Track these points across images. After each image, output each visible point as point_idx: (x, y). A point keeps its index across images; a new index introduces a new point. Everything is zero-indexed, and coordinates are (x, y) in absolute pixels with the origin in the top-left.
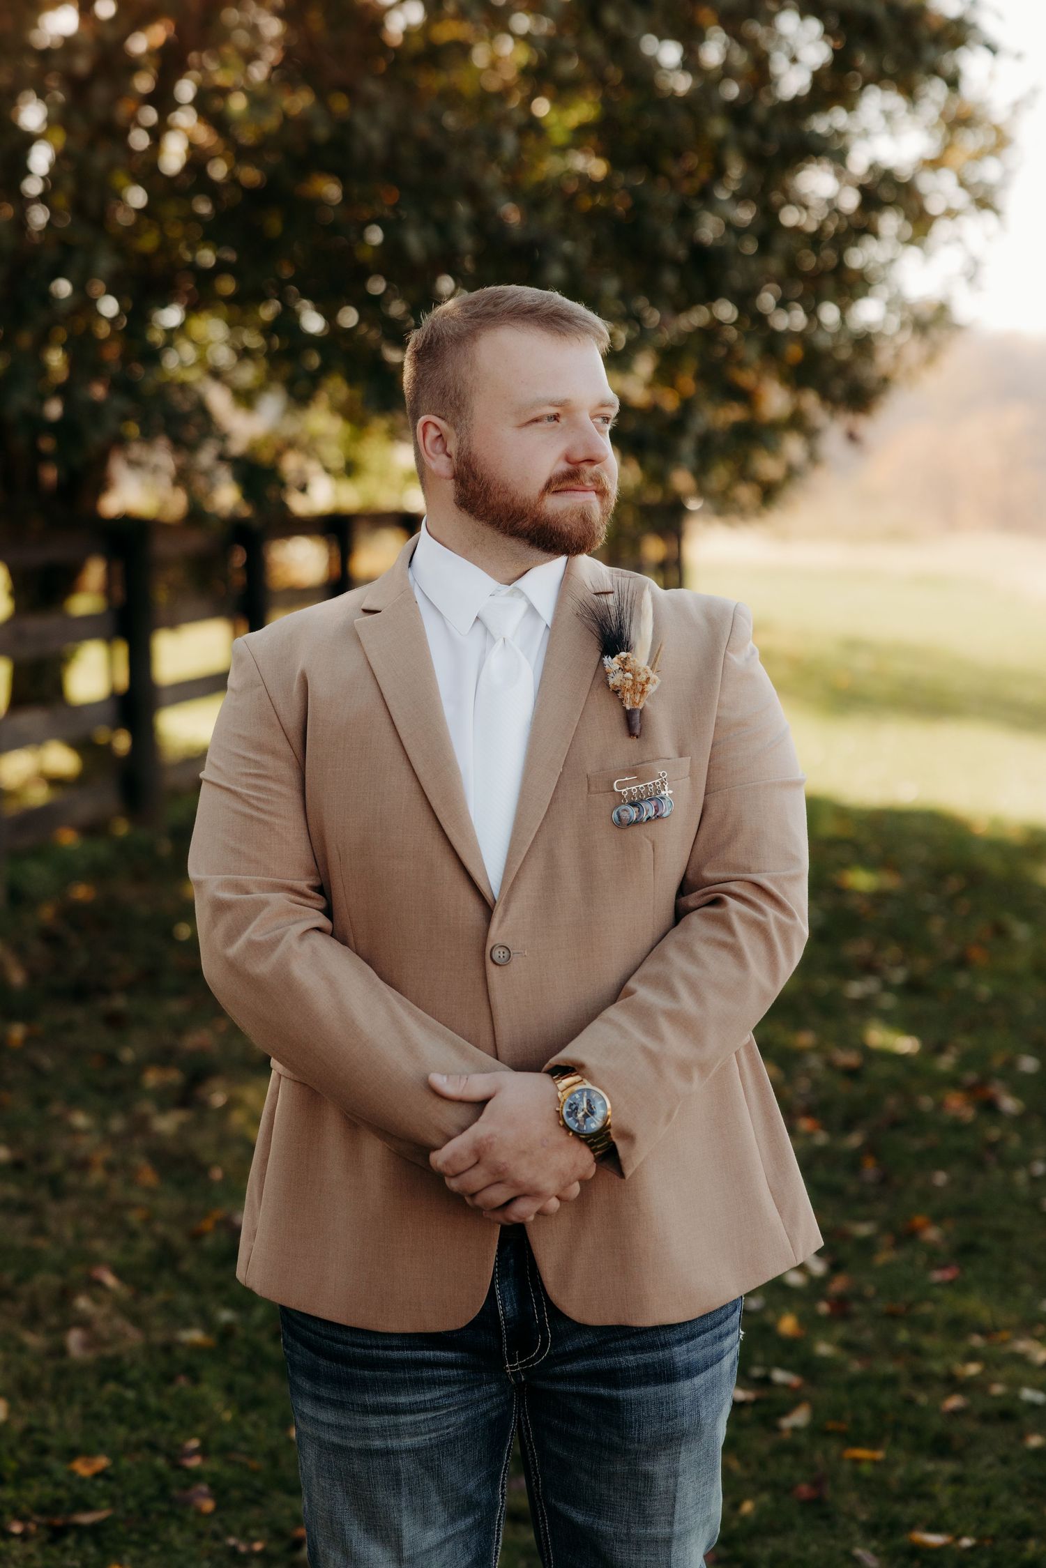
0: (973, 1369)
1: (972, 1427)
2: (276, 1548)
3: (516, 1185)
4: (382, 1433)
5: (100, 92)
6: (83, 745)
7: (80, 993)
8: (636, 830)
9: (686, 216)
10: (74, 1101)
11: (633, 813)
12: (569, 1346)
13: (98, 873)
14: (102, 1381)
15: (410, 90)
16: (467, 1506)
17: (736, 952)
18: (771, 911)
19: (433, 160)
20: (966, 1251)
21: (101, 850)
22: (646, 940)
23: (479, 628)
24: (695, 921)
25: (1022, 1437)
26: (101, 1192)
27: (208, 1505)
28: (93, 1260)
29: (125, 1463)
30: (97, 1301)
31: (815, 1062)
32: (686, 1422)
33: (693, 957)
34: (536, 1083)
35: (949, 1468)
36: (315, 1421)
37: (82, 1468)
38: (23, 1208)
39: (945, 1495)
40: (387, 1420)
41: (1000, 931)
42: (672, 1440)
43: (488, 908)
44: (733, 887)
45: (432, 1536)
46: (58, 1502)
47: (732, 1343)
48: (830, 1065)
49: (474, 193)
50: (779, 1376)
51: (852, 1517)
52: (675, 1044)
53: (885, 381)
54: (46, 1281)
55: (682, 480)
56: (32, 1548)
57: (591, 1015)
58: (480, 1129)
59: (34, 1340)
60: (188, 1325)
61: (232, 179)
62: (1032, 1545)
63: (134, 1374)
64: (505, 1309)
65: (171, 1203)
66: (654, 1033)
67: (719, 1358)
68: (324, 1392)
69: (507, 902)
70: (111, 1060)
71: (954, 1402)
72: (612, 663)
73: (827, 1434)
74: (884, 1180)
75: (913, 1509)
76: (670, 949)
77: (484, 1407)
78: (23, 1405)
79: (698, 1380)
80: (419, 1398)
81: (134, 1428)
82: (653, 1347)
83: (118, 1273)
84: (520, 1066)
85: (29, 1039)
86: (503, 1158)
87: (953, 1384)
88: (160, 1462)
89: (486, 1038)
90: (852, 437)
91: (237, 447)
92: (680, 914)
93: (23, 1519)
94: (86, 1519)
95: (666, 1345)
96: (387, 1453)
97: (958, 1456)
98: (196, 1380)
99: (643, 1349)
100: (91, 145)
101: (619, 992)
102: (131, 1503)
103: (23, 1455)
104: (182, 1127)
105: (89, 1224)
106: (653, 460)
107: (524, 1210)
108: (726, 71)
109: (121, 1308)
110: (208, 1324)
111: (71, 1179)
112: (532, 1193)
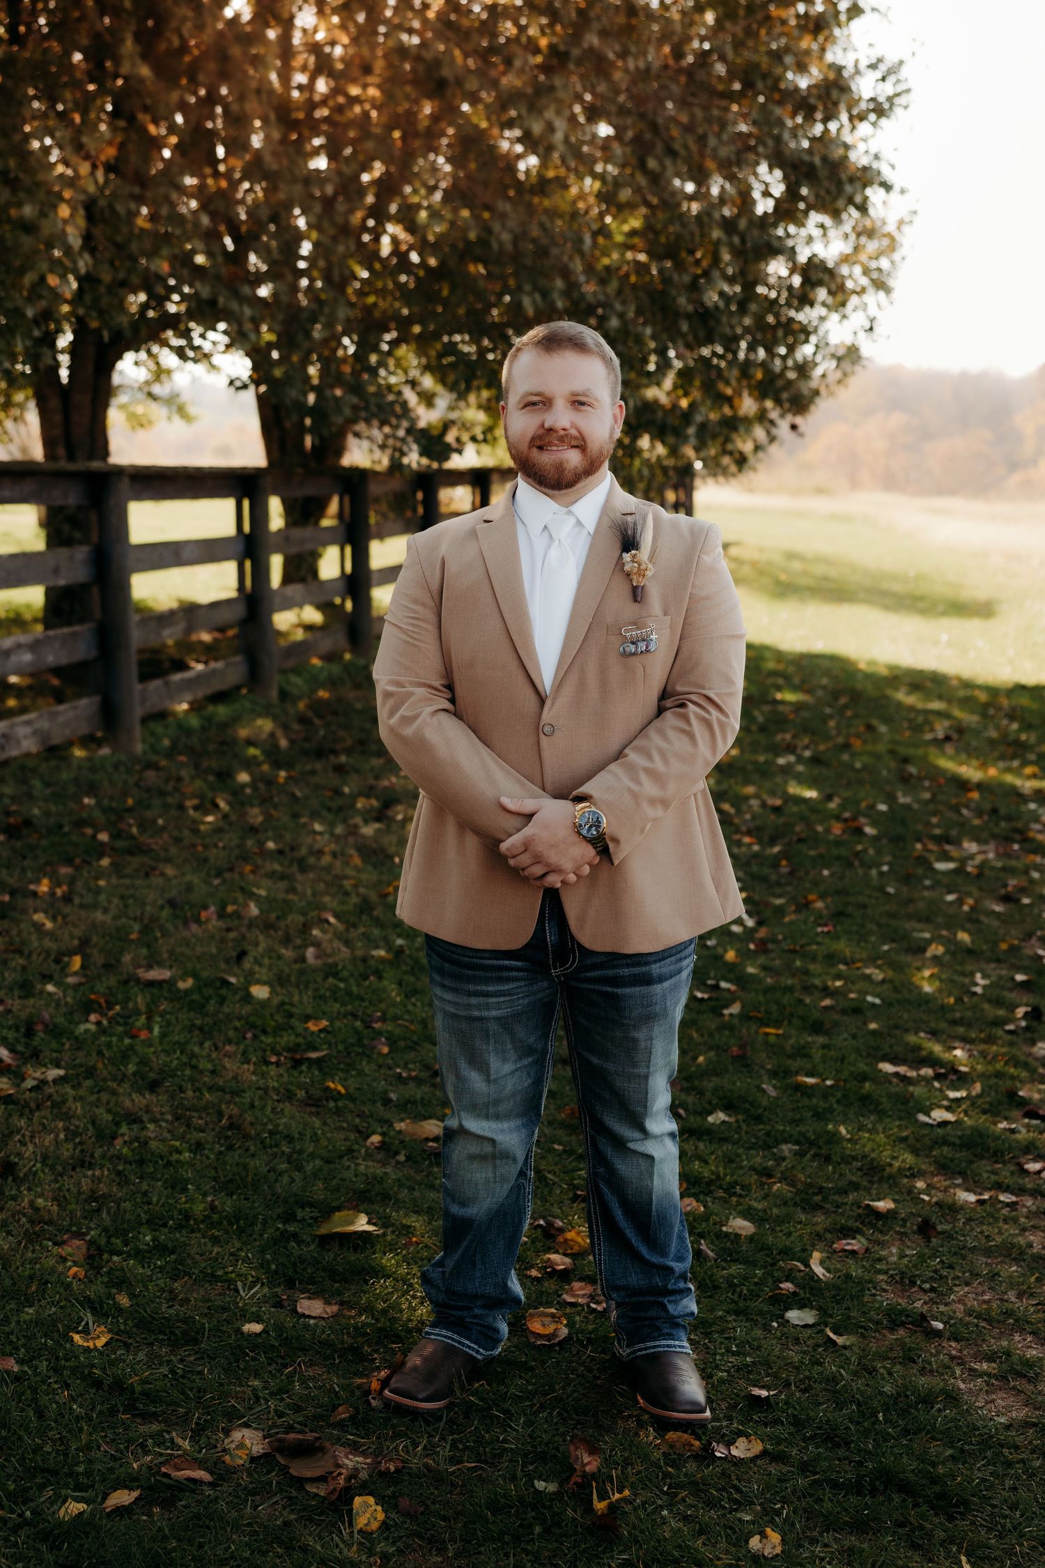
0: (838, 983)
1: (836, 1017)
2: (424, 1075)
3: (548, 865)
4: (479, 1007)
5: (341, 206)
6: (325, 607)
7: (320, 753)
8: (634, 659)
9: (694, 288)
10: (315, 815)
11: (632, 648)
12: (589, 962)
13: (332, 683)
14: (326, 977)
15: (530, 208)
16: (528, 1051)
17: (691, 736)
18: (714, 712)
19: (542, 252)
20: (838, 915)
21: (335, 669)
22: (637, 724)
23: (546, 534)
24: (669, 717)
25: (865, 1024)
26: (328, 869)
27: (386, 1050)
28: (322, 907)
29: (338, 1024)
30: (324, 931)
31: (754, 803)
32: (658, 1008)
33: (665, 737)
34: (565, 805)
35: (821, 1040)
36: (441, 999)
37: (312, 1027)
38: (283, 877)
39: (817, 1055)
40: (481, 1000)
41: (870, 728)
42: (650, 1018)
43: (542, 700)
44: (693, 697)
45: (508, 1068)
46: (298, 1045)
47: (688, 964)
48: (764, 805)
49: (566, 273)
50: (723, 985)
51: (763, 1067)
52: (649, 788)
53: (816, 393)
54: (294, 919)
55: (689, 452)
56: (282, 1070)
57: (601, 767)
58: (528, 831)
59: (288, 953)
60: (377, 947)
61: (423, 264)
62: (867, 1085)
63: (345, 974)
64: (550, 937)
65: (369, 876)
66: (637, 781)
67: (680, 971)
68: (447, 982)
69: (554, 699)
70: (337, 792)
71: (827, 1002)
72: (627, 557)
73: (750, 1018)
74: (792, 873)
75: (798, 1063)
76: (652, 732)
77: (540, 995)
78: (279, 989)
79: (666, 984)
80: (501, 988)
81: (343, 1004)
82: (639, 964)
83: (336, 916)
84: (557, 796)
85: (289, 778)
86: (540, 848)
87: (826, 991)
88: (358, 1024)
89: (538, 778)
90: (794, 427)
91: (422, 424)
92: (661, 711)
93: (278, 1054)
94: (314, 1055)
95: (647, 964)
96: (481, 1019)
97: (827, 1033)
98: (380, 978)
99: (633, 965)
100: (335, 239)
101: (619, 755)
102: (341, 1047)
103: (278, 1017)
104: (378, 831)
105: (322, 886)
106: (671, 440)
107: (554, 880)
108: (722, 200)
109: (338, 936)
110: (389, 946)
111: (312, 860)
112: (557, 870)
